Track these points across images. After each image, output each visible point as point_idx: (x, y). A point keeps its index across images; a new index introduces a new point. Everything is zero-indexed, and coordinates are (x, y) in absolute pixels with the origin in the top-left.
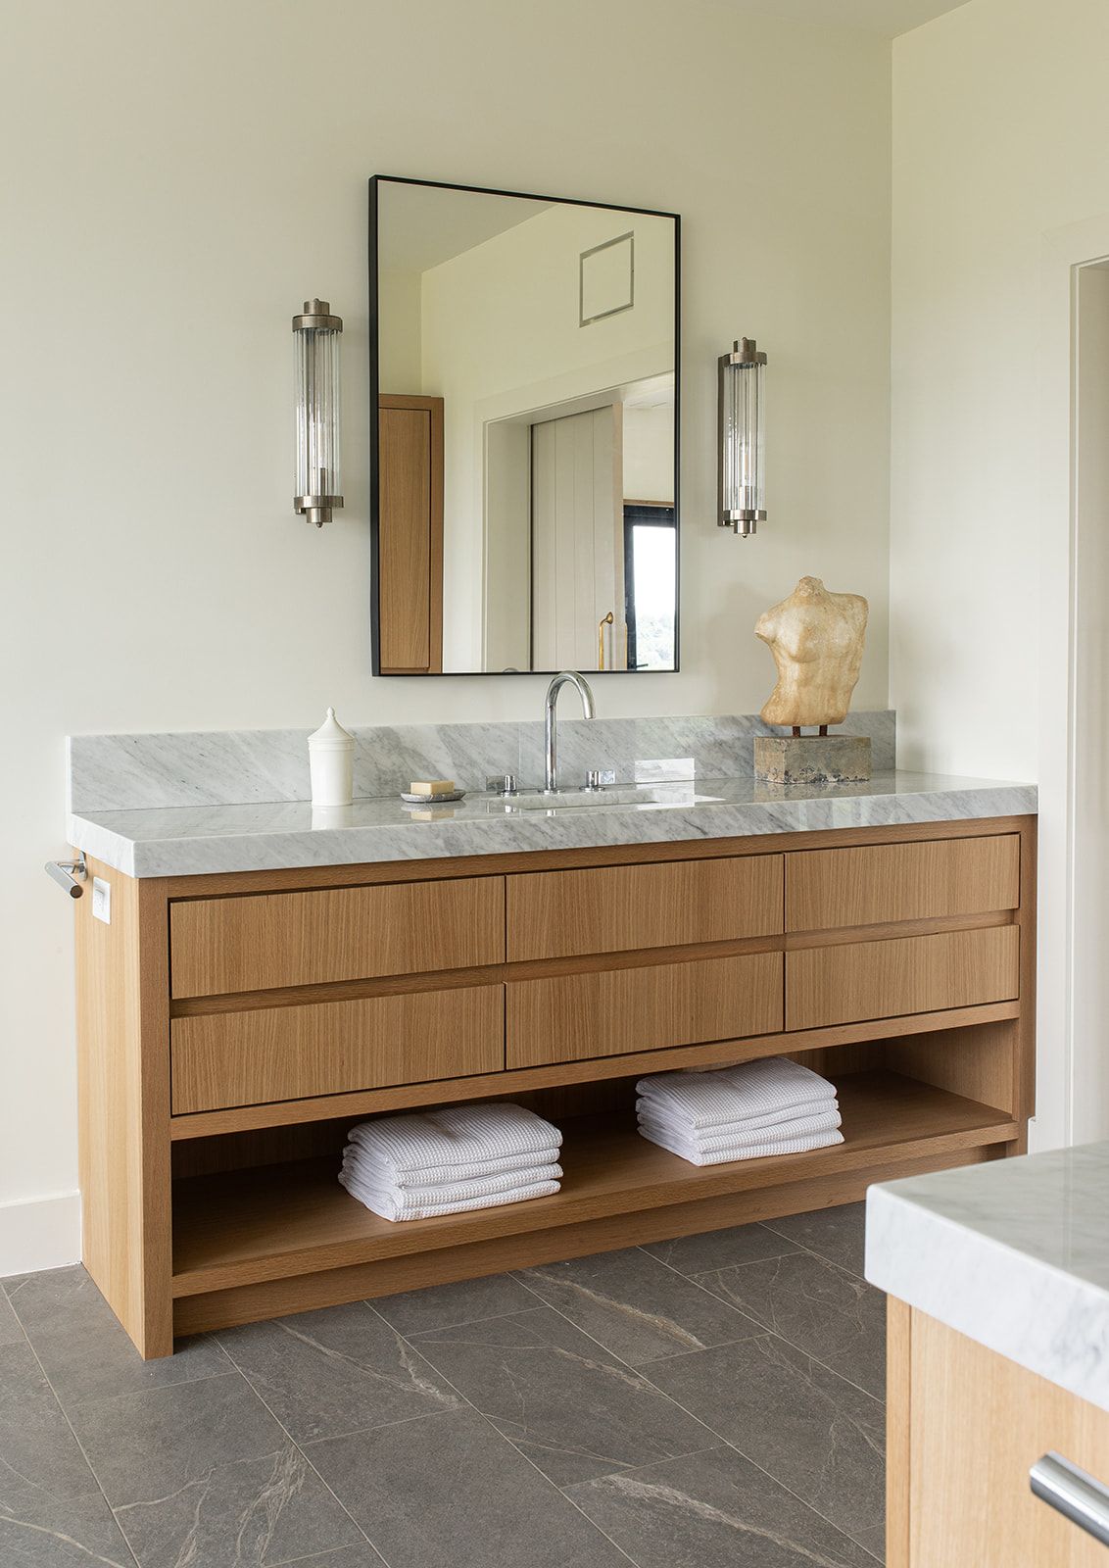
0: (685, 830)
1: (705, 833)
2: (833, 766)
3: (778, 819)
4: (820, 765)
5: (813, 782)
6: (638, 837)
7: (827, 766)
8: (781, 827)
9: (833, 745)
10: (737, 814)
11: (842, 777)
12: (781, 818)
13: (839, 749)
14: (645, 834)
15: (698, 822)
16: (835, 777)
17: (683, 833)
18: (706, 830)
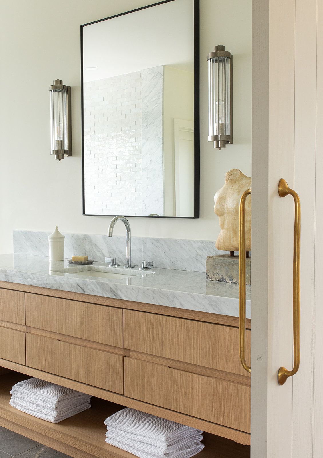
0: (77, 288)
1: (84, 291)
2: (229, 274)
3: (114, 292)
4: (224, 273)
5: (219, 281)
6: (61, 288)
7: (227, 274)
8: (115, 296)
9: (230, 262)
10: (97, 285)
11: (234, 281)
12: (116, 291)
13: (233, 265)
14: (63, 287)
15: (82, 286)
16: (230, 280)
17: (76, 289)
18: (85, 290)
